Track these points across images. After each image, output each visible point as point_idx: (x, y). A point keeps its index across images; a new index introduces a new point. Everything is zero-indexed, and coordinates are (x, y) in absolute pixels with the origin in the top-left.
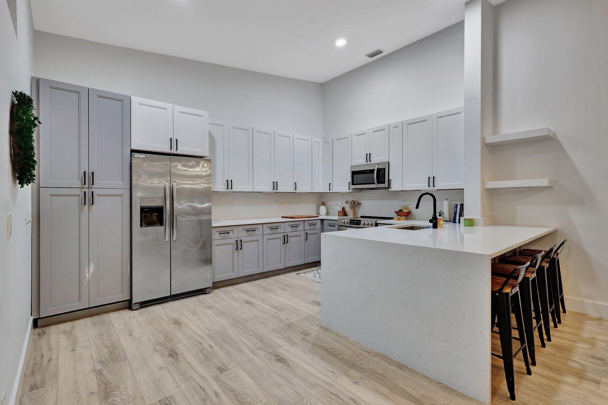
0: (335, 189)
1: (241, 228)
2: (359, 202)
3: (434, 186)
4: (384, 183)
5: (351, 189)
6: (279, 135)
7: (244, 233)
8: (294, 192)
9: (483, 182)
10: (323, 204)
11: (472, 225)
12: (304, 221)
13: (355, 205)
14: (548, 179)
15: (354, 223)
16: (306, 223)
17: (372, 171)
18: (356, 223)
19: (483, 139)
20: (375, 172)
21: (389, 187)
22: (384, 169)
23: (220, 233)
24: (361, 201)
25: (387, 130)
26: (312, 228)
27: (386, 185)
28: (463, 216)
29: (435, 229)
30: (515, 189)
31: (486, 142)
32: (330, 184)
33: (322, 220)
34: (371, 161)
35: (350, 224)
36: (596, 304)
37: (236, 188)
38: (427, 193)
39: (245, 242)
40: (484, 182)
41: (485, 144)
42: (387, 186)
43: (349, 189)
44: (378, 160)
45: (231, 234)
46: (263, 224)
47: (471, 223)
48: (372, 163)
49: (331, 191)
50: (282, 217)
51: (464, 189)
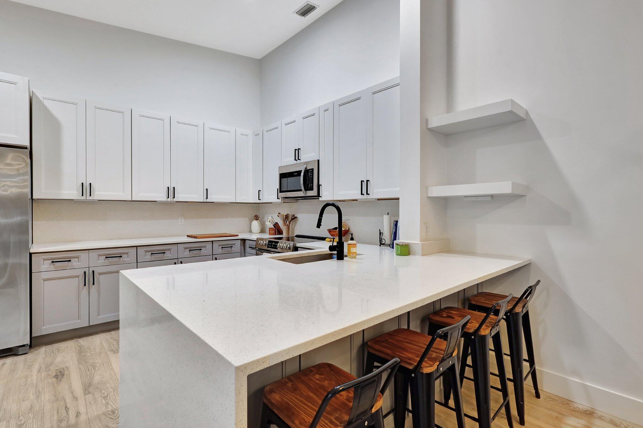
0: (266, 198)
1: (92, 254)
2: (296, 216)
3: (367, 194)
4: (312, 189)
5: (280, 198)
6: (178, 122)
7: (102, 260)
8: (205, 201)
9: (424, 187)
10: (257, 218)
11: (409, 254)
12: (212, 241)
13: (290, 219)
14: (511, 182)
15: (271, 246)
16: (215, 245)
17: (299, 173)
18: (274, 245)
19: (424, 121)
20: (302, 174)
21: (319, 196)
22: (313, 169)
23: (53, 262)
24: (297, 214)
25: (317, 115)
26: (226, 251)
27: (313, 193)
28: (397, 239)
29: (340, 262)
30: (474, 199)
31: (430, 126)
32: (259, 191)
33: (244, 241)
34: (300, 160)
35: (268, 247)
36: (585, 385)
37: (98, 194)
38: (333, 203)
39: (100, 274)
40: (427, 187)
41: (429, 129)
42: (316, 194)
43: (278, 198)
44: (307, 157)
45: (75, 263)
46: (137, 247)
47: (406, 251)
48: (302, 161)
49: (261, 201)
50: (188, 236)
51: (398, 199)
